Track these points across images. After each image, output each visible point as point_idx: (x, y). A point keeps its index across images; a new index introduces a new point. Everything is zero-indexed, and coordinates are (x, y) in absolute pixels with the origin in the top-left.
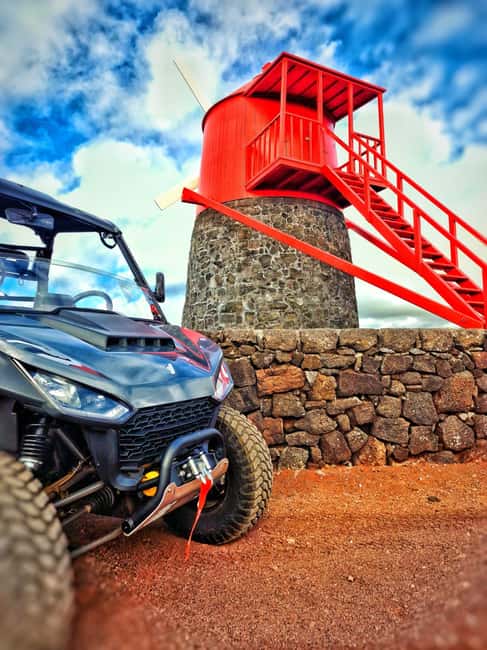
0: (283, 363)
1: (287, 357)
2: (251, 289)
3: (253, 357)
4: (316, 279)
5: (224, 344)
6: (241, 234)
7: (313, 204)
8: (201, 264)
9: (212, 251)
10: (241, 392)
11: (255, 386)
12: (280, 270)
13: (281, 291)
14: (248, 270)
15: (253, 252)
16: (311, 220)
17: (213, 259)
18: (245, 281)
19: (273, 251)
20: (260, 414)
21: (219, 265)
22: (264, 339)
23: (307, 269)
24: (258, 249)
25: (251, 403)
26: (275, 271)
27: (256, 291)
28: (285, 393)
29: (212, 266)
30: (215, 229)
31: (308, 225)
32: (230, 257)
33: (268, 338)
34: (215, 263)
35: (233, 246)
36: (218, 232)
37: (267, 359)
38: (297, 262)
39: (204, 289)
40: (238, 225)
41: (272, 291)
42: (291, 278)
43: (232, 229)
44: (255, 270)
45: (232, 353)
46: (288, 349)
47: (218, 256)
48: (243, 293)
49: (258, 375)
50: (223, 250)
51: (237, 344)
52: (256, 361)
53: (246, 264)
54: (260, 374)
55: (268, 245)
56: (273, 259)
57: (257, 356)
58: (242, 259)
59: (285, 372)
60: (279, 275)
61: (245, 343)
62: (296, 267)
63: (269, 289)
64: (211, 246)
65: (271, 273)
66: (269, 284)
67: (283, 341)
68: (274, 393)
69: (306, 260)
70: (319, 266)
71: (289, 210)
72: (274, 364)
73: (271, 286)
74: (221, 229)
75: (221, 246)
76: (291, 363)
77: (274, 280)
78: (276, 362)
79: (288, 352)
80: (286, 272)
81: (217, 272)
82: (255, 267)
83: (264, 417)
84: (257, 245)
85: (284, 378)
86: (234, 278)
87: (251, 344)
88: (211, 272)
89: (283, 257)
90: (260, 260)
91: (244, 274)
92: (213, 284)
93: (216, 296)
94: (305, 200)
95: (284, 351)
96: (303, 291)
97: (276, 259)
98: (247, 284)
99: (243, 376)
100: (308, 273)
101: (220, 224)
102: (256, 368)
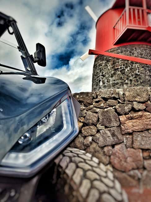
0: (139, 110)
1: (142, 106)
2: (117, 84)
3: (117, 107)
4: (147, 77)
5: (97, 100)
6: (112, 62)
7: (144, 46)
8: (96, 77)
9: (101, 71)
10: (110, 131)
11: (119, 126)
12: (130, 75)
13: (131, 83)
14: (115, 76)
15: (117, 69)
16: (143, 53)
17: (101, 74)
18: (114, 81)
19: (126, 67)
20: (124, 146)
21: (103, 76)
22: (124, 94)
23: (143, 73)
24: (120, 67)
25: (117, 138)
26: (128, 75)
27: (120, 84)
28: (142, 131)
29: (101, 77)
30: (101, 62)
31: (142, 54)
32: (108, 72)
33: (127, 94)
34: (102, 75)
35: (109, 68)
36: (102, 63)
37: (127, 108)
38: (138, 70)
39: (98, 86)
40: (110, 59)
41: (127, 84)
42: (135, 77)
43: (108, 61)
44: (119, 76)
45: (102, 105)
46: (142, 100)
47: (103, 73)
48: (114, 86)
49: (121, 119)
50: (105, 70)
51: (105, 99)
52: (119, 110)
53: (114, 74)
54: (122, 118)
55: (124, 65)
56: (126, 71)
57: (120, 106)
58: (113, 72)
59: (141, 116)
60: (130, 77)
61: (111, 98)
62: (137, 73)
63: (125, 83)
64: (100, 69)
65: (126, 76)
66: (125, 81)
67: (138, 95)
68: (134, 131)
69: (142, 69)
70: (148, 71)
71: (133, 50)
72: (132, 112)
73: (126, 82)
74: (104, 62)
75: (104, 68)
76: (145, 110)
77: (127, 79)
78: (133, 110)
79: (142, 103)
80: (132, 75)
81: (103, 78)
82: (118, 75)
83: (127, 148)
84: (119, 66)
85: (140, 121)
86: (110, 80)
87: (115, 98)
88: (101, 79)
89: (131, 69)
90: (121, 71)
91: (114, 78)
92: (101, 83)
93: (103, 88)
94: (140, 45)
95: (139, 102)
96: (141, 83)
97: (128, 70)
98: (115, 82)
99: (111, 120)
100: (143, 75)
101: (103, 60)
102: (119, 114)
